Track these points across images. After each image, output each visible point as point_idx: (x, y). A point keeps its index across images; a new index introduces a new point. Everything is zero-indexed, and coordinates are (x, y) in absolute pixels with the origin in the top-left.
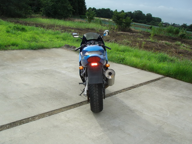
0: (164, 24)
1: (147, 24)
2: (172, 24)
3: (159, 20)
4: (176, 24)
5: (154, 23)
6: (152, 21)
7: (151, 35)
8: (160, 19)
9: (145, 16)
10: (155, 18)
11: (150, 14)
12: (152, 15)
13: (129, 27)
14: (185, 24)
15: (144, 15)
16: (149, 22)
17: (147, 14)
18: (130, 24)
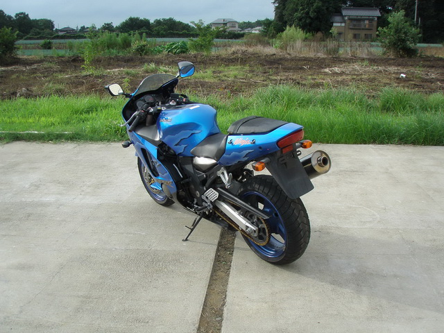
0: (61, 31)
1: (25, 39)
2: (79, 28)
3: (48, 24)
4: (88, 28)
5: (39, 33)
6: (32, 30)
7: (84, 61)
8: (50, 21)
9: (14, 20)
10: (38, 21)
11: (22, 13)
12: (29, 16)
13: (11, 53)
14: (108, 24)
15: (10, 17)
16: (27, 33)
17: (17, 15)
18: (13, 45)
